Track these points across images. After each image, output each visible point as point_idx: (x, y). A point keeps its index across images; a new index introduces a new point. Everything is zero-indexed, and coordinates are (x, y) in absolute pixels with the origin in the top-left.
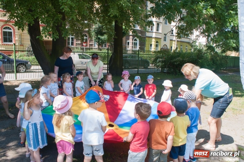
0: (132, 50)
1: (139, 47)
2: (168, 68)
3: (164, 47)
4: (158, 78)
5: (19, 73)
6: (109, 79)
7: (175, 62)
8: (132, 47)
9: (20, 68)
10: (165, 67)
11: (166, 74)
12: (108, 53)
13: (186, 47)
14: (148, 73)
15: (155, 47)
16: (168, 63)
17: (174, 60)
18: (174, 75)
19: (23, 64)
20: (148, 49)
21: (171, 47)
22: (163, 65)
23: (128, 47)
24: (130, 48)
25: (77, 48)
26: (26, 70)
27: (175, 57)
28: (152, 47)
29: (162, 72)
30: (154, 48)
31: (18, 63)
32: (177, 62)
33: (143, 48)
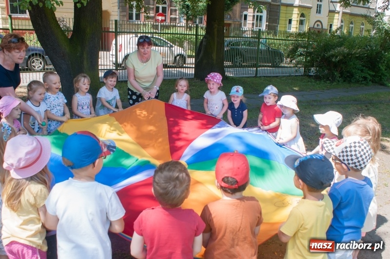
0: (252, 31)
1: (266, 25)
2: (317, 67)
3: (316, 26)
4: (294, 88)
5: (32, 72)
6: (180, 88)
7: (333, 56)
8: (253, 24)
9: (33, 62)
10: (313, 66)
11: (313, 80)
12: (197, 35)
13: (362, 27)
14: (277, 76)
15: (298, 26)
16: (318, 58)
17: (332, 52)
18: (328, 82)
19: (40, 55)
20: (283, 29)
21: (331, 26)
22: (309, 62)
23: (245, 25)
24: (248, 26)
25: (144, 25)
26: (44, 66)
27: (334, 47)
28: (292, 26)
29: (306, 75)
30: (295, 26)
31: (31, 53)
32: (337, 57)
33: (275, 26)
